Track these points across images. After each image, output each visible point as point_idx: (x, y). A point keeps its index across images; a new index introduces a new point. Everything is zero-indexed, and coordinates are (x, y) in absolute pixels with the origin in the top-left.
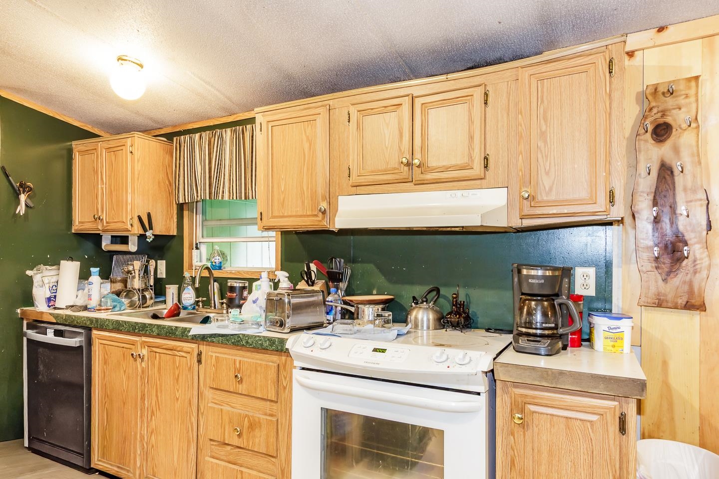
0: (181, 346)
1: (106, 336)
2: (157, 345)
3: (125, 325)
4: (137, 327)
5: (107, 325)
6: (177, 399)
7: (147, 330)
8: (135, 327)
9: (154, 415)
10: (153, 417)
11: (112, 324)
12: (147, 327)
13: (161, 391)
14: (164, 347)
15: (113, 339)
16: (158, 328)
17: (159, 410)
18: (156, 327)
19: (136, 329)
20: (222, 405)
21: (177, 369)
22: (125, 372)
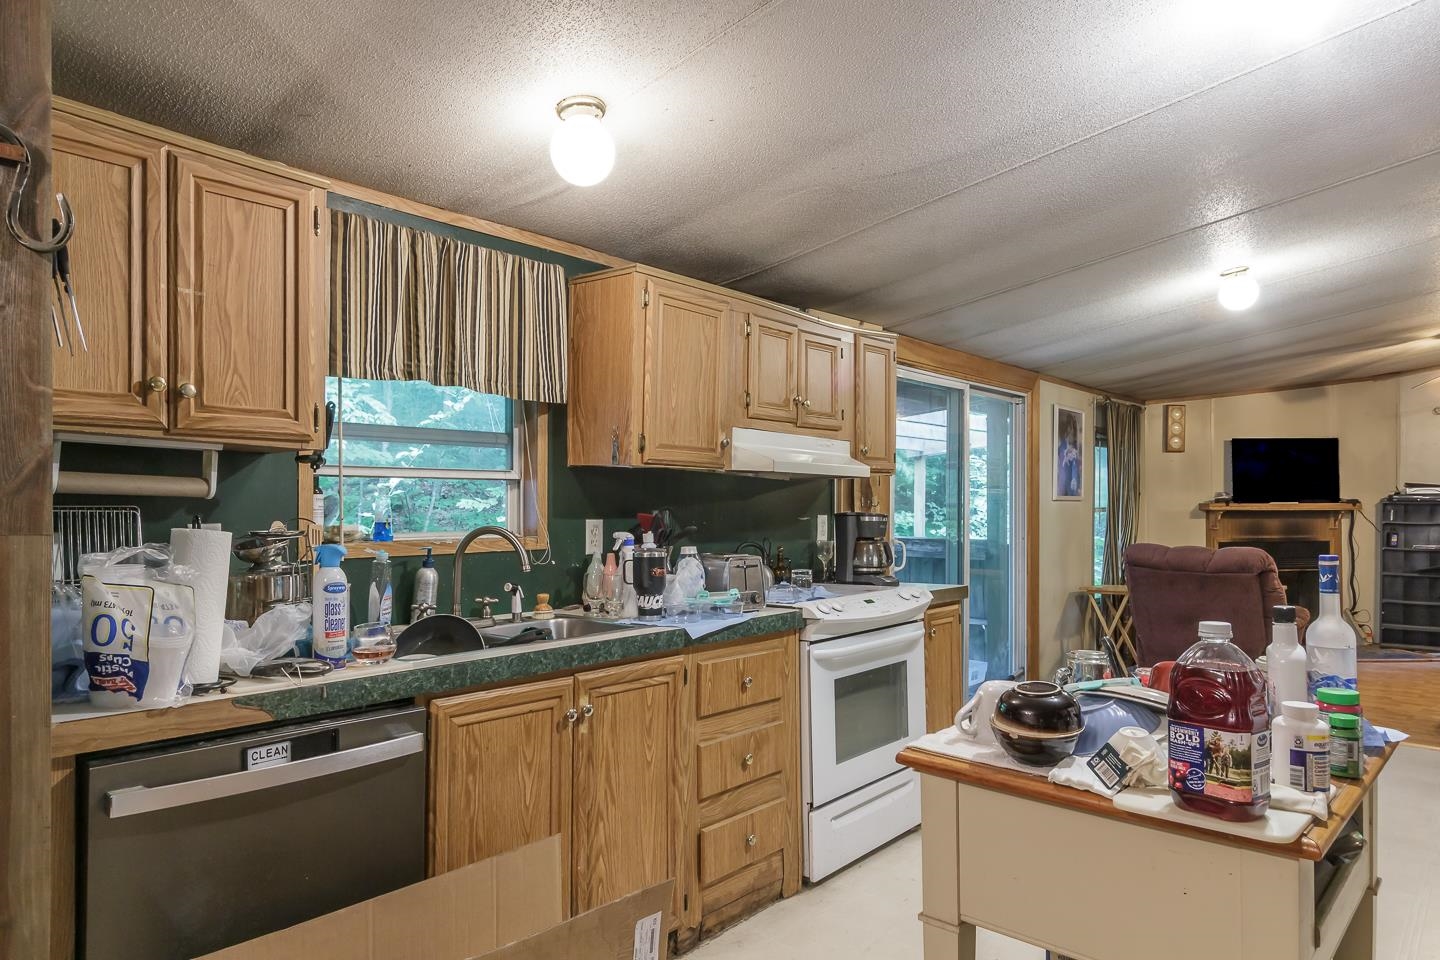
0: (659, 666)
1: (479, 702)
2: (613, 680)
3: (545, 658)
4: (575, 656)
5: (494, 672)
6: (649, 763)
7: (599, 656)
8: (572, 657)
9: (602, 819)
10: (601, 825)
11: (509, 667)
12: (599, 649)
13: (617, 764)
14: (629, 678)
15: (504, 702)
16: (621, 646)
17: (613, 802)
18: (617, 644)
19: (573, 660)
20: (715, 738)
21: (649, 710)
22: (529, 765)
